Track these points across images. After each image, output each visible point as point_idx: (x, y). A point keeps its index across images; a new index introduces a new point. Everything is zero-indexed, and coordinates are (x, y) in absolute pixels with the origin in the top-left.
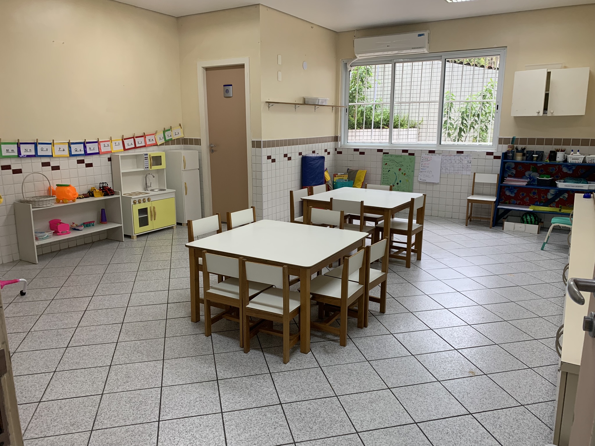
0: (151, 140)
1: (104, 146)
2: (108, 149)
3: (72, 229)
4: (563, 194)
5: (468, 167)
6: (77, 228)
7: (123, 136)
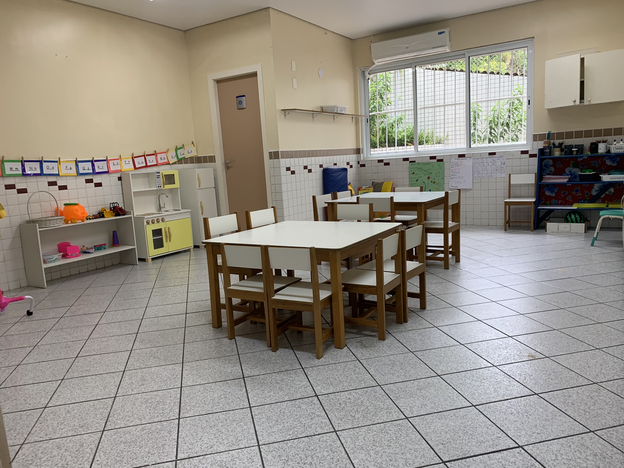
0: (163, 159)
1: (114, 165)
2: (118, 168)
3: (83, 252)
4: (609, 188)
5: (502, 168)
6: (87, 251)
7: (133, 154)
